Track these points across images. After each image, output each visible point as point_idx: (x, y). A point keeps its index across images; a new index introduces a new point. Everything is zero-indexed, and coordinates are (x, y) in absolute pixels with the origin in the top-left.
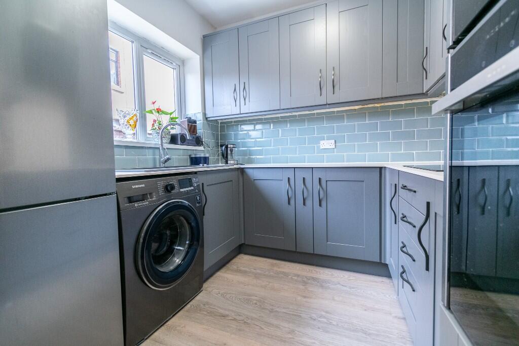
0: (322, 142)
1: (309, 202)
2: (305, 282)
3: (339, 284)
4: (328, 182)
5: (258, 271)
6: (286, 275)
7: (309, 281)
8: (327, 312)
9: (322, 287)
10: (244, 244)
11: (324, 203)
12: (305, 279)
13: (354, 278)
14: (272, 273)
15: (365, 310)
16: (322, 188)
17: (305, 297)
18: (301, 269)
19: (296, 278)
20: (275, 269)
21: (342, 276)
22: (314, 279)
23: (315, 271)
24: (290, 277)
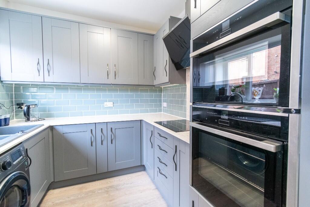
0: (105, 103)
1: (105, 143)
2: (107, 191)
3: (125, 184)
4: (116, 130)
5: (72, 198)
6: (93, 192)
7: (109, 190)
8: (126, 203)
9: (117, 189)
10: (54, 181)
11: (114, 141)
12: (106, 190)
13: (130, 177)
14: (83, 195)
15: (141, 192)
16: (113, 134)
17: (111, 201)
18: (101, 184)
19: (100, 191)
20: (84, 191)
21: (124, 179)
22: (111, 187)
23: (109, 181)
24: (97, 192)
